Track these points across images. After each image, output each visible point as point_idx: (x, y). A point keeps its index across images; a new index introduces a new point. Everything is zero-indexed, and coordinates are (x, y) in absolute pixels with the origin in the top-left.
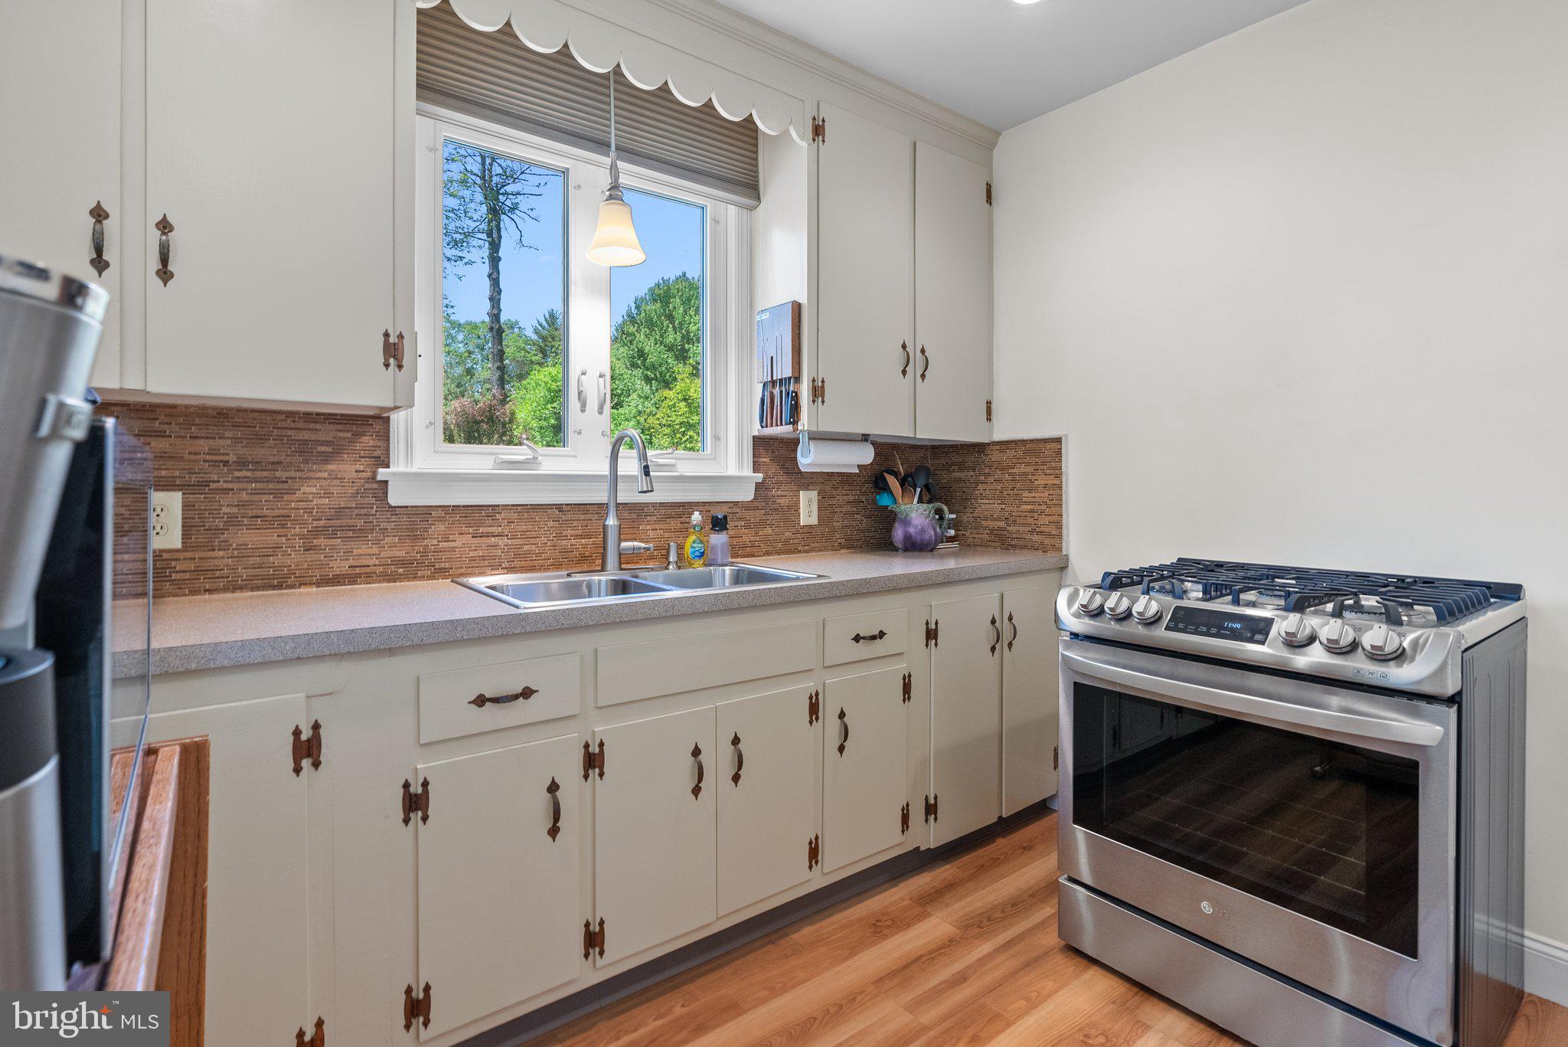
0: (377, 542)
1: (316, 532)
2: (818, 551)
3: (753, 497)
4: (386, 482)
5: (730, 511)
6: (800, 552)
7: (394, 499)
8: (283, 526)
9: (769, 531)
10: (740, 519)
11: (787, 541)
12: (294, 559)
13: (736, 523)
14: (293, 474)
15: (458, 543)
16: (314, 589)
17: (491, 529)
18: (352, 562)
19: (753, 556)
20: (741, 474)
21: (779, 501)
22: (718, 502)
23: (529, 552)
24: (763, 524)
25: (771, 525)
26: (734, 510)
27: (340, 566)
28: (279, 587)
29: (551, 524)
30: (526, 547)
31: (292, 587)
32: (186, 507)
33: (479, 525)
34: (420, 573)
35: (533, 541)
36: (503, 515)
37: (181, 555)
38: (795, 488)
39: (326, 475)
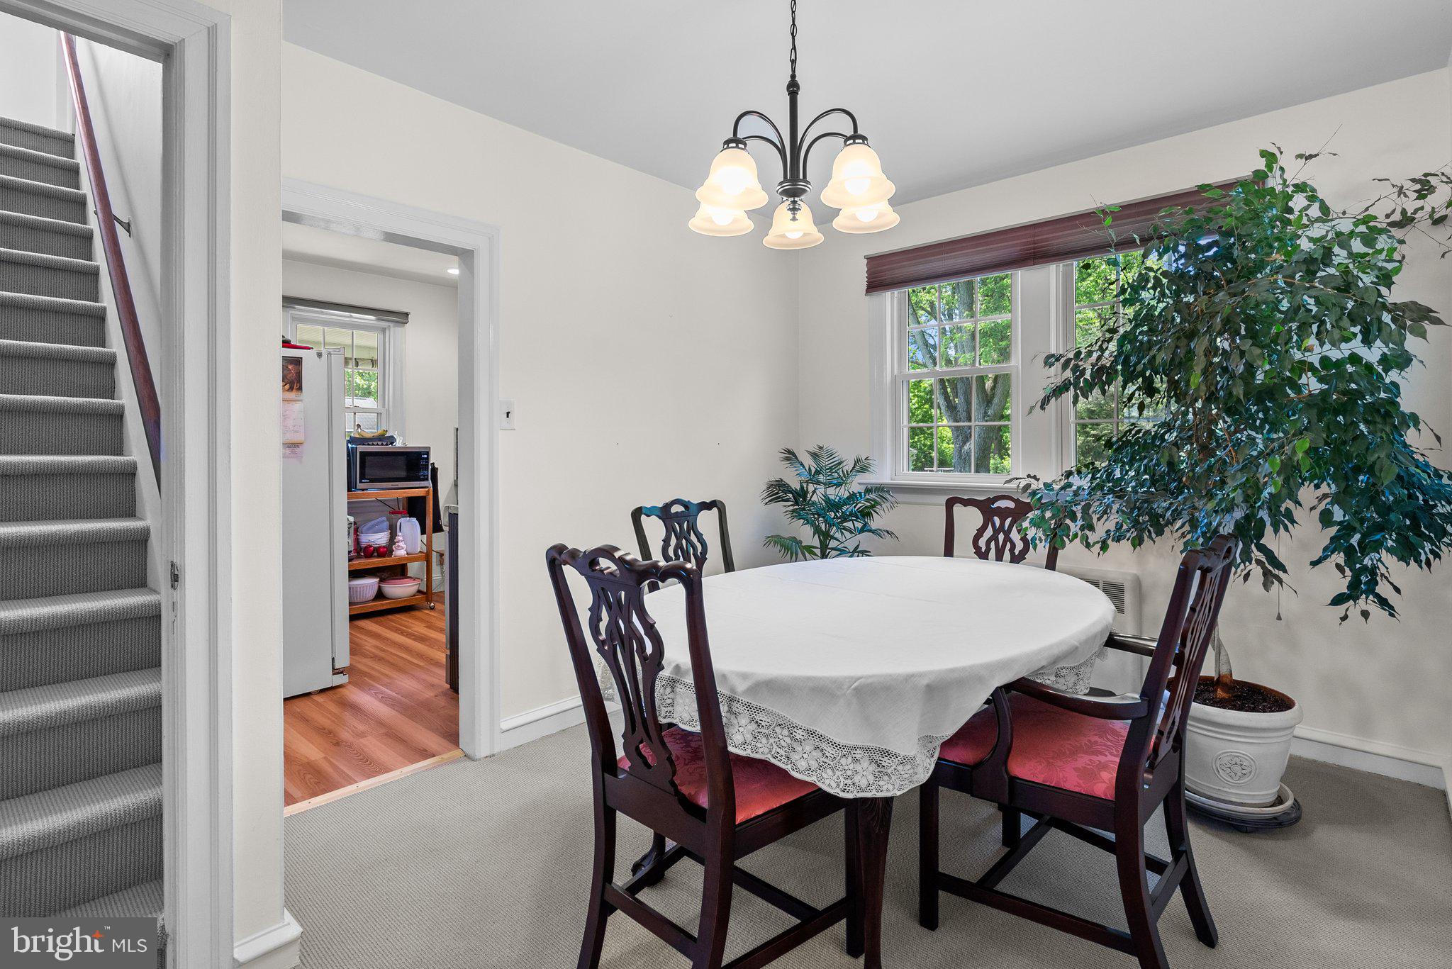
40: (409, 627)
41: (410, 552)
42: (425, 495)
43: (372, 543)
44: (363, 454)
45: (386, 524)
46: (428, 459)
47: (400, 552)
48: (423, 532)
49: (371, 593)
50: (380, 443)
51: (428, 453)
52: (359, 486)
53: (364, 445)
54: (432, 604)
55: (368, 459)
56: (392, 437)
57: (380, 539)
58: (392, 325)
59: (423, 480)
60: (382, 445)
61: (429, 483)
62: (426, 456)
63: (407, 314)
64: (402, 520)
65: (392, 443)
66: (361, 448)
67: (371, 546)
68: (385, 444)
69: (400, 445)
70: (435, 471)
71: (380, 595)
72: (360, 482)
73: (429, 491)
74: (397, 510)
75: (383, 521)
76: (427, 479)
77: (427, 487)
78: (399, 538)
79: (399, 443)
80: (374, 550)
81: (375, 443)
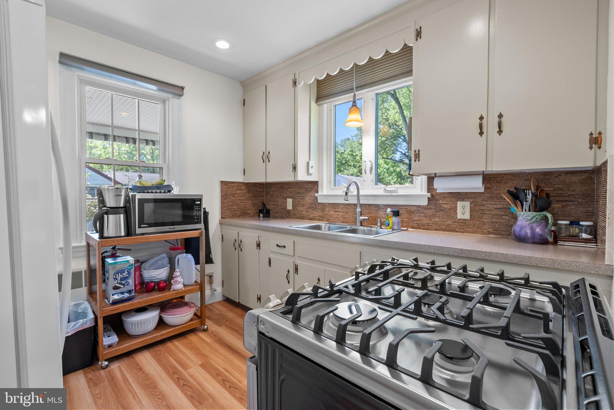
0: (317, 211)
1: (308, 208)
2: (471, 233)
3: (427, 204)
4: (317, 197)
5: (417, 209)
6: (457, 232)
7: (319, 201)
8: (304, 206)
9: (437, 219)
10: (421, 213)
11: (449, 225)
12: (304, 213)
13: (420, 215)
14: (305, 195)
15: (331, 213)
16: (307, 220)
17: (338, 210)
18: (313, 215)
19: (428, 230)
20: (421, 194)
21: (443, 206)
22: (411, 205)
23: (346, 218)
24: (434, 216)
25: (439, 217)
26: (419, 209)
27: (311, 216)
28: (303, 219)
29: (352, 209)
30: (346, 216)
31: (304, 219)
32: (293, 202)
33: (336, 208)
34: (324, 220)
35: (348, 214)
36: (341, 206)
37: (292, 211)
38: (455, 200)
39: (309, 195)
40: (185, 366)
41: (186, 283)
42: (198, 236)
43: (154, 278)
44: (142, 202)
45: (166, 260)
46: (200, 204)
47: (178, 286)
48: (197, 262)
49: (153, 325)
50: (158, 191)
51: (200, 200)
52: (139, 231)
53: (144, 192)
54: (206, 327)
55: (146, 205)
56: (169, 186)
57: (161, 274)
58: (170, 96)
59: (197, 223)
60: (160, 192)
61: (202, 226)
62: (199, 203)
63: (182, 88)
64: (179, 256)
65: (169, 191)
66: (138, 196)
67: (152, 282)
68: (163, 191)
69: (177, 193)
70: (206, 214)
71: (161, 323)
72: (139, 227)
73: (201, 232)
74: (177, 246)
75: (164, 258)
76: (200, 222)
77: (200, 229)
78: (177, 273)
79: (176, 192)
80: (155, 285)
81: (154, 191)
